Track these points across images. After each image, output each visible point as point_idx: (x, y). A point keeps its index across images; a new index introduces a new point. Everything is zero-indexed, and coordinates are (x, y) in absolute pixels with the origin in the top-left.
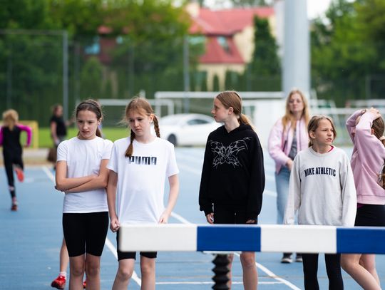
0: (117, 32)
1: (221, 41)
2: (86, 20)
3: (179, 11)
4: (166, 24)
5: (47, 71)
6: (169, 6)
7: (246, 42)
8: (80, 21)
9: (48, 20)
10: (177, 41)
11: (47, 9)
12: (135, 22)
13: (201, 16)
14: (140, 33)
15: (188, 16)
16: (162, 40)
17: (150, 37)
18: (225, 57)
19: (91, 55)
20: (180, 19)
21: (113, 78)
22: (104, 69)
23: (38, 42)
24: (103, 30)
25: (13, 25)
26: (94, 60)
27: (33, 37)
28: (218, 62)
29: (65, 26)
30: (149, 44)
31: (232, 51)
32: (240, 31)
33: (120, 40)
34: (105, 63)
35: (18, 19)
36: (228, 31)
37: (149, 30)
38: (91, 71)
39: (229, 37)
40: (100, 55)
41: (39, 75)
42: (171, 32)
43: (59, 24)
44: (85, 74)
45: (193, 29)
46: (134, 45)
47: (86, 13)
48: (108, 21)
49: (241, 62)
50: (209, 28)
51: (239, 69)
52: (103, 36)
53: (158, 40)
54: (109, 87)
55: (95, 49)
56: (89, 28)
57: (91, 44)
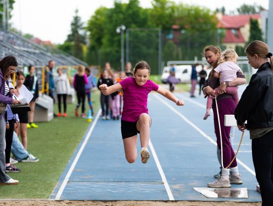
0: (182, 28)
1: (233, 31)
2: (167, 22)
3: (212, 16)
4: (206, 23)
5: (148, 48)
6: (208, 14)
7: (246, 32)
8: (164, 23)
9: (150, 23)
10: (211, 32)
11: (149, 18)
12: (191, 23)
13: (223, 20)
14: (193, 28)
15: (217, 19)
16: (204, 31)
17: (198, 30)
18: (235, 39)
19: (169, 39)
20: (213, 20)
21: (179, 51)
22: (175, 46)
23: (144, 34)
24: (175, 27)
25: (133, 25)
26: (171, 42)
27: (142, 31)
28: (232, 42)
29: (158, 25)
30: (197, 34)
31: (239, 37)
32: (243, 26)
33: (183, 32)
34: (176, 43)
35: (135, 23)
36: (237, 26)
37: (197, 26)
38: (169, 47)
39: (238, 29)
40: (174, 39)
41: (144, 49)
42: (209, 27)
43: (155, 25)
44: (166, 49)
45: (219, 26)
46: (189, 34)
47: (167, 19)
48: (178, 22)
49: (243, 41)
50: (227, 25)
51: (243, 45)
52: (175, 30)
53: (202, 31)
54: (178, 55)
55: (171, 36)
56: (168, 26)
57: (168, 34)
